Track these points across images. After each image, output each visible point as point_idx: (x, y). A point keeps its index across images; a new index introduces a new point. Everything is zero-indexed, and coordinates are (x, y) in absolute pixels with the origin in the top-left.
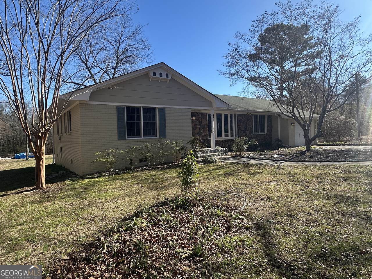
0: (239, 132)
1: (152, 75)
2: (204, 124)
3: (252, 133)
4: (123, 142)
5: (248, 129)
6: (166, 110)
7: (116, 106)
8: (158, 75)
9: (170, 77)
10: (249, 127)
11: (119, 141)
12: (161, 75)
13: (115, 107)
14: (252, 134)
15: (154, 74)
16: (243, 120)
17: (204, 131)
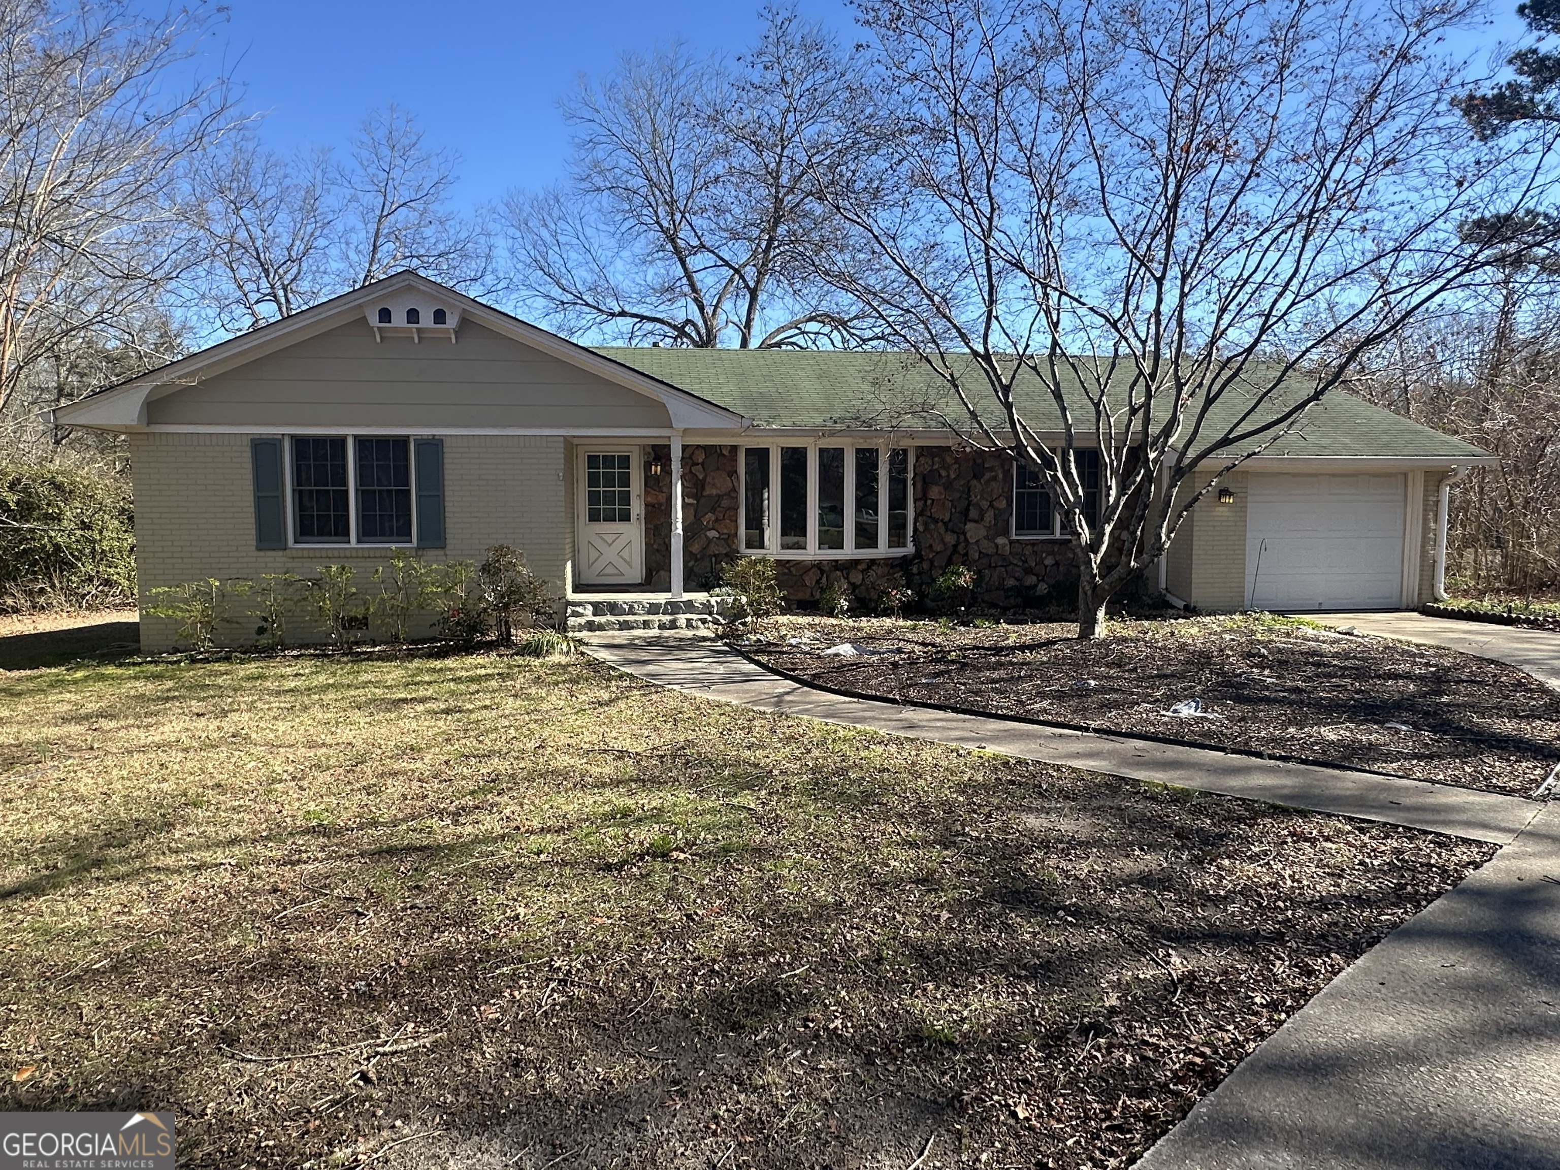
0: (921, 528)
1: (374, 320)
2: (714, 492)
3: (1006, 532)
4: (275, 558)
5: (973, 513)
6: (447, 443)
7: (250, 437)
8: (399, 319)
9: (452, 322)
10: (985, 504)
11: (261, 553)
12: (413, 316)
13: (247, 441)
14: (1001, 541)
15: (385, 315)
16: (944, 473)
17: (717, 520)
